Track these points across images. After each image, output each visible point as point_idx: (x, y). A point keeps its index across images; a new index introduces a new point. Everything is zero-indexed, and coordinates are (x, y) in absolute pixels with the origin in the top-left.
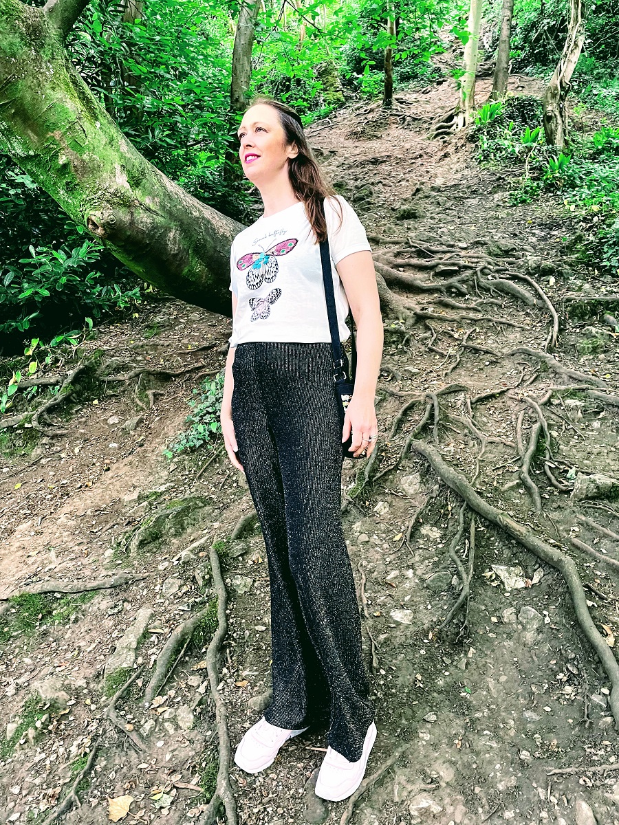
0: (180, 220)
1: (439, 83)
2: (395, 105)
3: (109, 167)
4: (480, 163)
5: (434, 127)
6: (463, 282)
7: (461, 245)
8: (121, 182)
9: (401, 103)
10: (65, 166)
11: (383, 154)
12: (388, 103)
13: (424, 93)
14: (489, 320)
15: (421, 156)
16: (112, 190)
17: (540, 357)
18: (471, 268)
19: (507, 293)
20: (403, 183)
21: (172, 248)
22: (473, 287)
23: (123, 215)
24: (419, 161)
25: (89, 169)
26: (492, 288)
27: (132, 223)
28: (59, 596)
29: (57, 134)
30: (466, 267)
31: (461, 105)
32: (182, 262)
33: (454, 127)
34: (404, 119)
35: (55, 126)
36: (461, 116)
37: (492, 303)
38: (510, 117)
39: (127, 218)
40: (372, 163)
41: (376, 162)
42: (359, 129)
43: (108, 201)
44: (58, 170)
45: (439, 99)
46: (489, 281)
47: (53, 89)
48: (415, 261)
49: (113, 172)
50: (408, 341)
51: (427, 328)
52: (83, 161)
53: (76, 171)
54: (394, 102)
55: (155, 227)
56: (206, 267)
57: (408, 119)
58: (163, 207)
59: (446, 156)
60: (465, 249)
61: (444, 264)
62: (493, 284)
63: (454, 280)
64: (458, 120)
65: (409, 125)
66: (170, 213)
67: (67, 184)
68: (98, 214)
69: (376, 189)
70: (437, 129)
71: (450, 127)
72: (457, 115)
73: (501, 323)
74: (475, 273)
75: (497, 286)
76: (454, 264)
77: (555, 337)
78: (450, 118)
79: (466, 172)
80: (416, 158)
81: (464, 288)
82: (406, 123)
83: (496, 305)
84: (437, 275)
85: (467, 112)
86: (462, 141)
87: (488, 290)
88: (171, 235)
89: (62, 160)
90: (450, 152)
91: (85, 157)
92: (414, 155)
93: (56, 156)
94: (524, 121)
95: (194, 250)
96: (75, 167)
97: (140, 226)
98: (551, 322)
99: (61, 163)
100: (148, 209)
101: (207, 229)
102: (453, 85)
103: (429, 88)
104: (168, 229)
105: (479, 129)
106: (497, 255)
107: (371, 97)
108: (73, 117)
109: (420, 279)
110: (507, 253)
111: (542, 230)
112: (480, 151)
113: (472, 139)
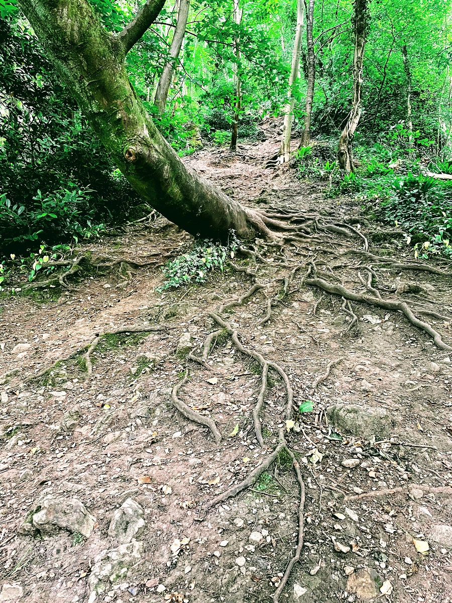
0: (171, 161)
1: (264, 141)
2: (238, 149)
3: (141, 124)
4: (299, 179)
5: (265, 162)
6: (308, 226)
7: (302, 210)
8: (146, 133)
9: (242, 149)
10: (120, 120)
11: (236, 174)
12: (233, 147)
13: (254, 145)
14: (328, 243)
15: (260, 176)
16: (141, 136)
17: (362, 254)
18: (312, 219)
19: (334, 232)
20: (252, 189)
21: (166, 175)
22: (314, 229)
23: (146, 151)
24: (260, 179)
25: (132, 124)
26: (325, 229)
27: (149, 156)
28: (129, 334)
29: (119, 102)
30: (309, 219)
31: (282, 150)
32: (169, 185)
33: (278, 163)
34: (244, 158)
35: (118, 97)
36: (282, 157)
37: (326, 236)
38: (315, 156)
39: (147, 153)
40: (230, 178)
41: (232, 177)
42: (217, 161)
43: (139, 142)
44: (115, 122)
45: (266, 149)
46: (323, 226)
47: (120, 77)
48: (279, 215)
49: (142, 127)
50: (283, 250)
51: (293, 245)
52: (130, 118)
53: (125, 123)
54: (237, 148)
55: (159, 161)
56: (180, 190)
57: (247, 158)
58: (163, 151)
59: (277, 176)
60: (305, 212)
61: (297, 217)
62: (326, 227)
63: (303, 225)
64: (280, 159)
65: (247, 161)
66: (167, 155)
67: (118, 130)
68: (134, 148)
69: (236, 190)
70: (267, 164)
71: (275, 163)
72: (279, 156)
73: (334, 244)
74: (315, 222)
75: (328, 228)
76: (302, 217)
77: (367, 248)
78: (275, 158)
79: (291, 184)
80: (257, 177)
81: (309, 230)
82: (246, 160)
83: (329, 237)
84: (292, 222)
85: (286, 155)
86: (287, 168)
87: (323, 231)
88: (166, 167)
89: (119, 116)
90: (280, 174)
91: (131, 116)
92: (256, 175)
93: (115, 114)
94: (324, 158)
95: (175, 179)
96: (125, 121)
97: (153, 159)
98: (364, 242)
99: (118, 118)
100: (156, 151)
101: (182, 168)
102: (272, 142)
103: (257, 143)
104: (165, 164)
105: (298, 161)
106: (325, 215)
107: (220, 144)
108: (128, 94)
109: (283, 224)
110: (330, 214)
111: (347, 207)
112: (299, 173)
113: (294, 166)
